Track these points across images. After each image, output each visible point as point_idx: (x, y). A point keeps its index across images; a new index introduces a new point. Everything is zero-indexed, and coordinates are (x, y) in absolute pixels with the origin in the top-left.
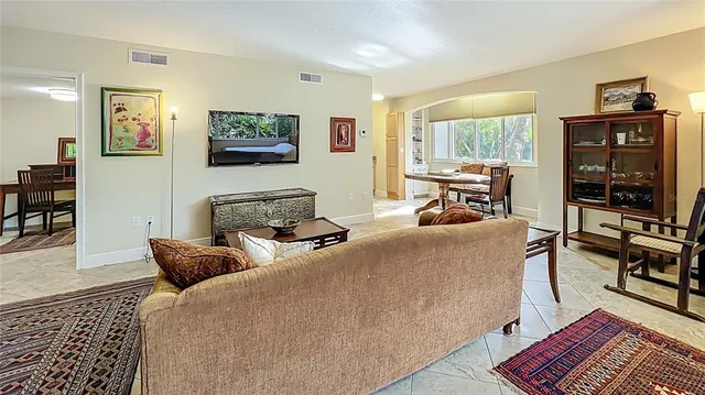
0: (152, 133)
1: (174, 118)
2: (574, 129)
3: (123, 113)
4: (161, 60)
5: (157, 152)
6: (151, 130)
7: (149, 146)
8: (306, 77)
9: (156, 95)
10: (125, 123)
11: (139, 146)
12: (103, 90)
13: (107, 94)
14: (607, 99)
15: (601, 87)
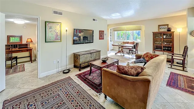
0: (59, 35)
1: (66, 31)
2: (155, 34)
3: (51, 29)
4: (61, 14)
5: (60, 41)
6: (59, 34)
7: (58, 39)
8: (94, 20)
9: (60, 24)
10: (52, 32)
11: (55, 39)
12: (45, 22)
13: (47, 23)
14: (160, 28)
15: (159, 26)
